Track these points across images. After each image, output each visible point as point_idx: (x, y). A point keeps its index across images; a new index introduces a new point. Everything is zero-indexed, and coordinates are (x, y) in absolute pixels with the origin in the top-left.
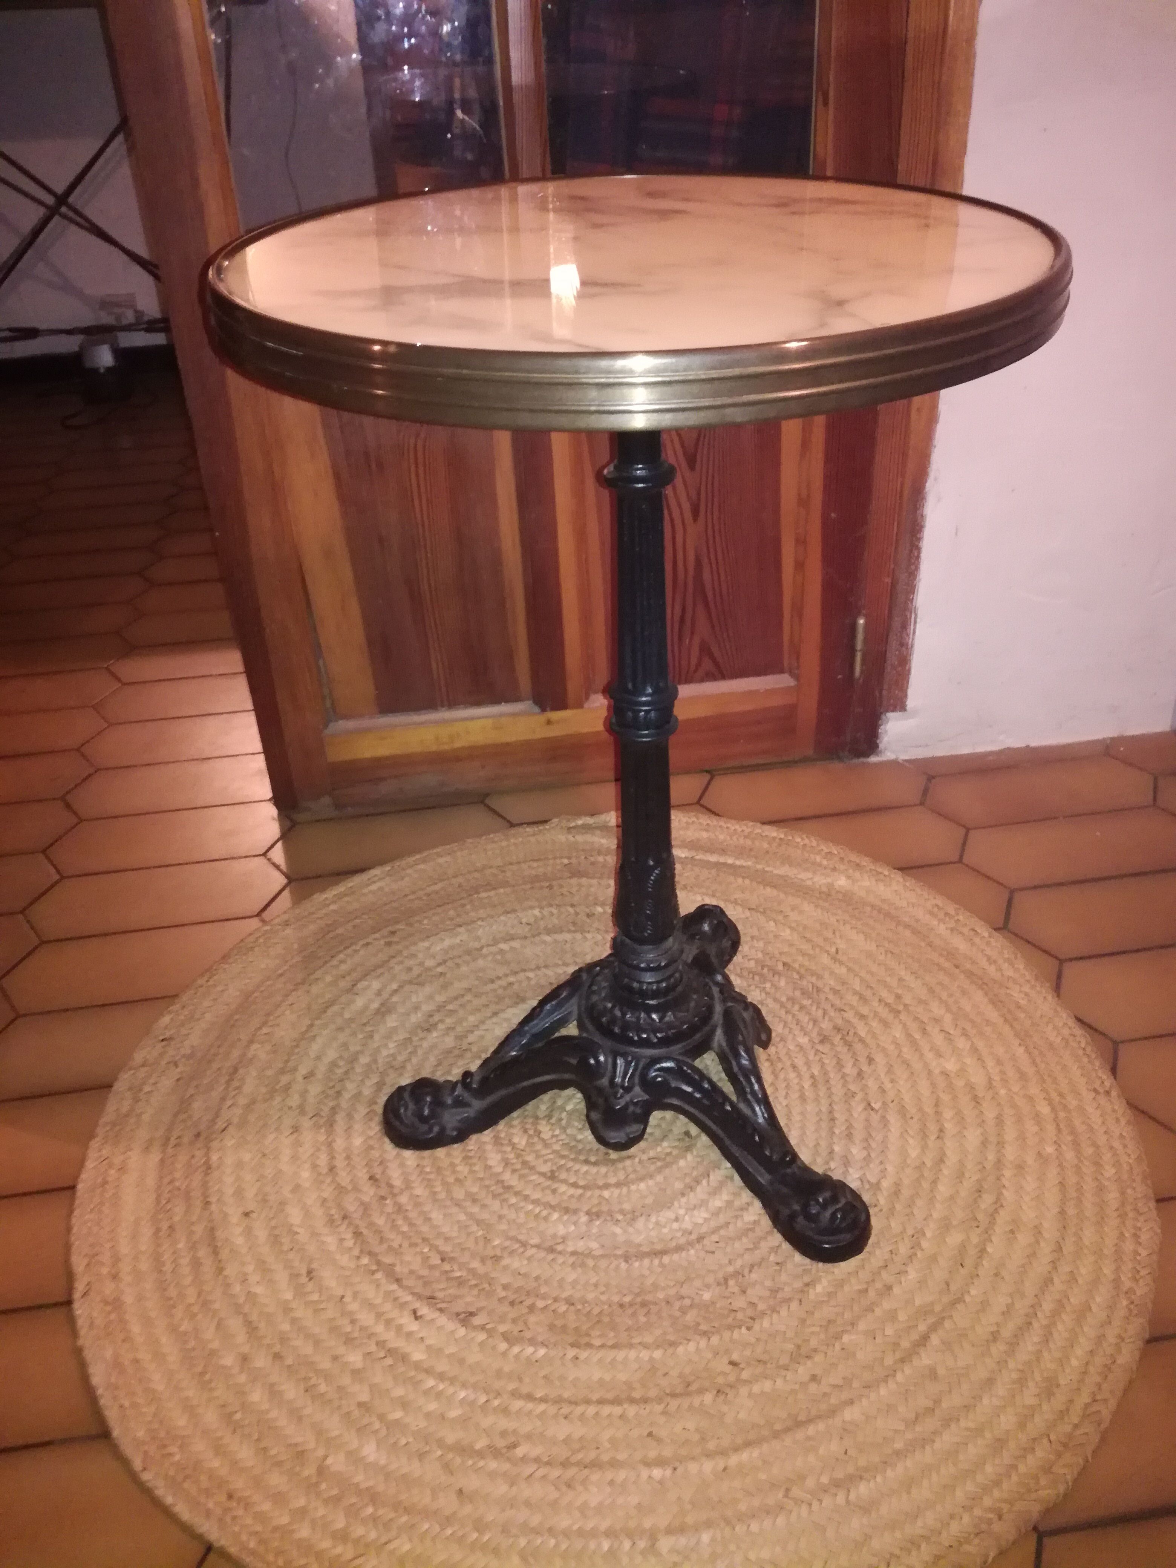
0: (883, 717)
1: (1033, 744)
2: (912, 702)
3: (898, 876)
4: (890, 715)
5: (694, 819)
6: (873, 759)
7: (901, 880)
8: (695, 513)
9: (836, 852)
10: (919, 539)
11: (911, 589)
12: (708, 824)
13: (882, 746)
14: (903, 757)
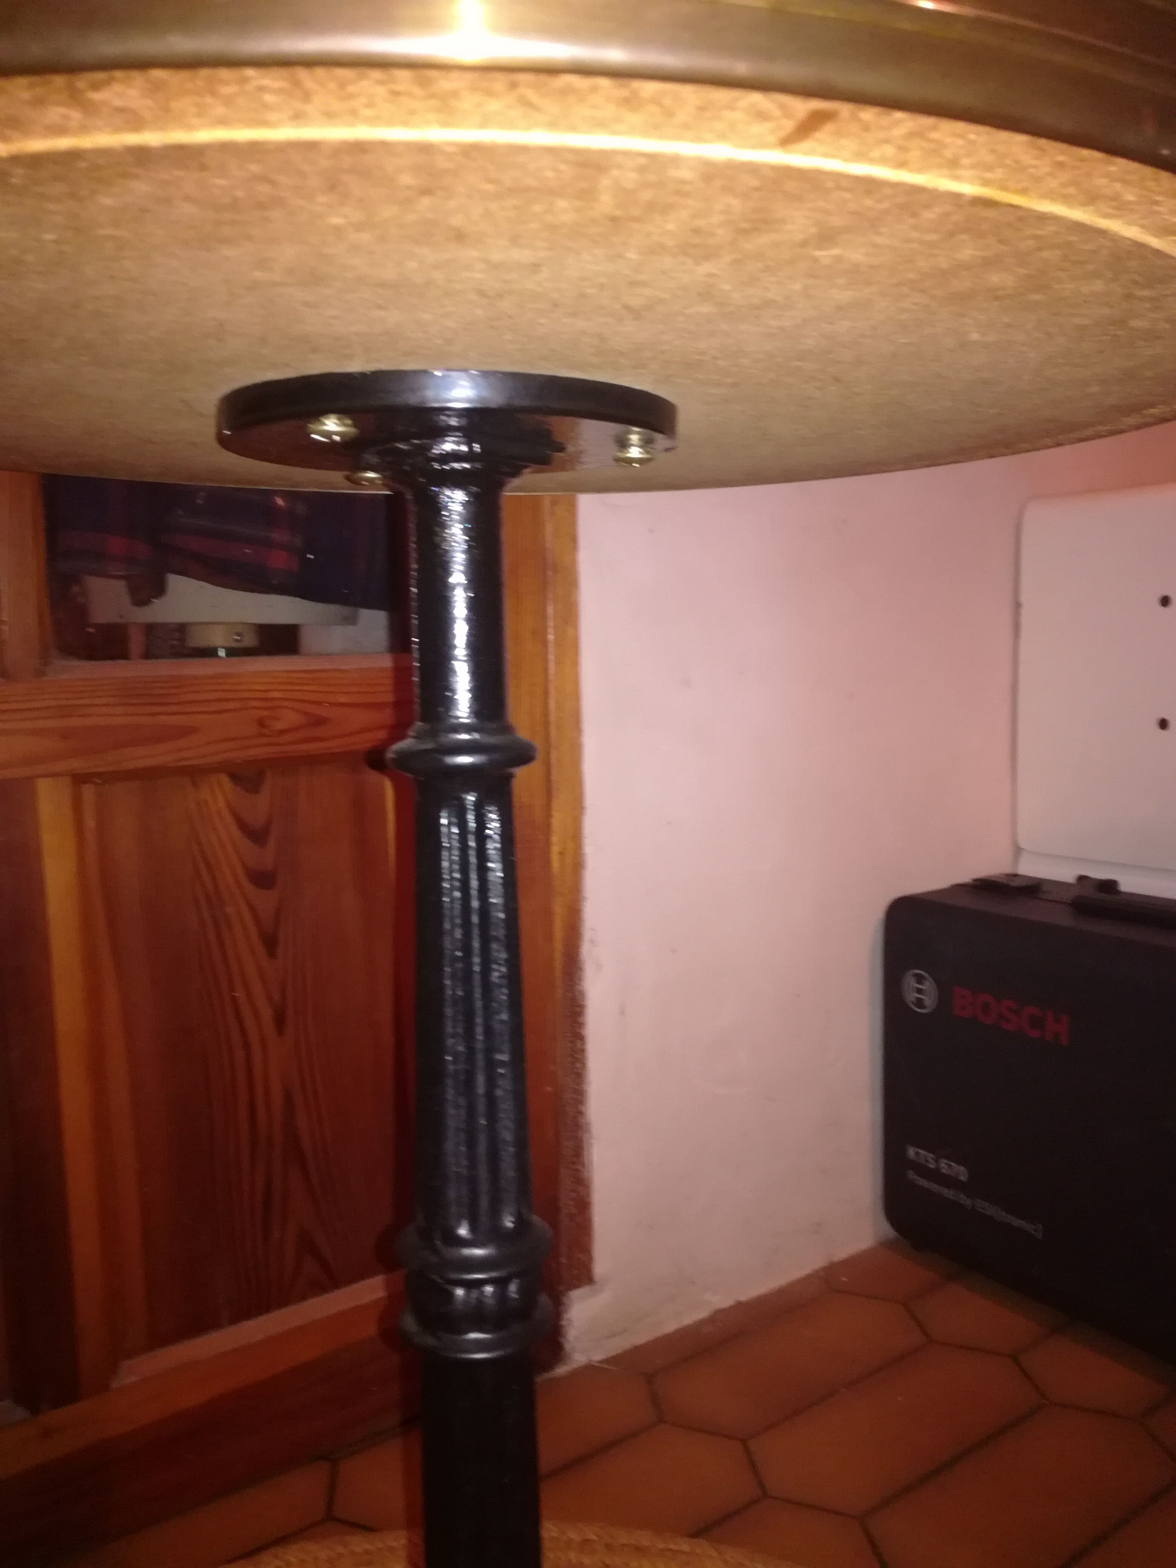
0: (565, 1300)
1: (743, 1298)
2: (601, 1266)
3: (702, 1547)
4: (575, 1294)
5: (340, 1549)
6: (561, 1370)
7: (714, 1553)
8: (280, 1021)
9: (594, 1537)
10: (581, 1025)
11: (579, 1096)
12: (367, 1552)
13: (567, 1347)
14: (598, 1356)
